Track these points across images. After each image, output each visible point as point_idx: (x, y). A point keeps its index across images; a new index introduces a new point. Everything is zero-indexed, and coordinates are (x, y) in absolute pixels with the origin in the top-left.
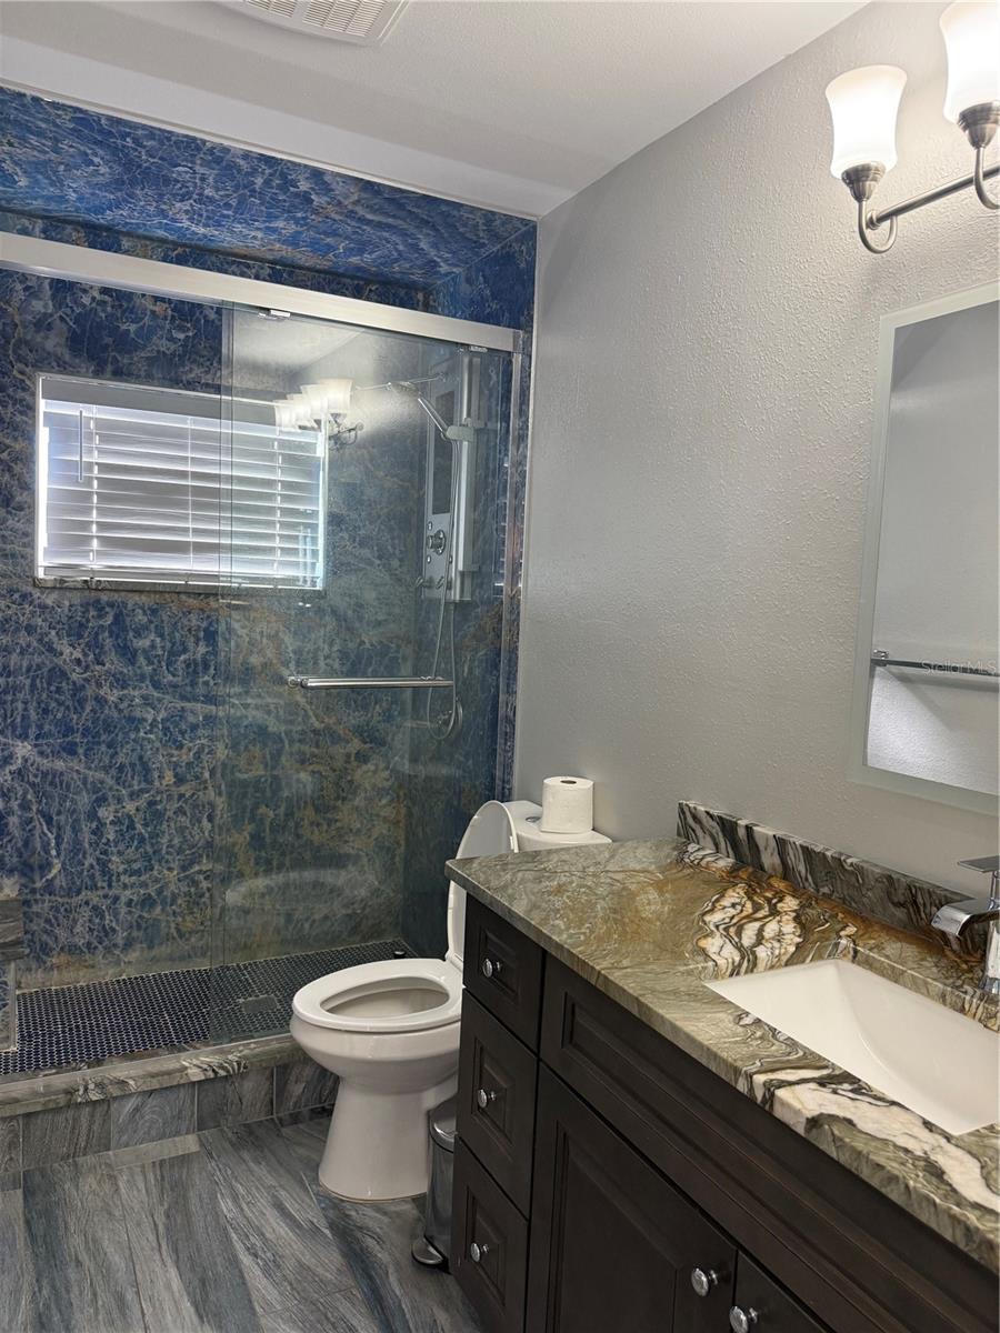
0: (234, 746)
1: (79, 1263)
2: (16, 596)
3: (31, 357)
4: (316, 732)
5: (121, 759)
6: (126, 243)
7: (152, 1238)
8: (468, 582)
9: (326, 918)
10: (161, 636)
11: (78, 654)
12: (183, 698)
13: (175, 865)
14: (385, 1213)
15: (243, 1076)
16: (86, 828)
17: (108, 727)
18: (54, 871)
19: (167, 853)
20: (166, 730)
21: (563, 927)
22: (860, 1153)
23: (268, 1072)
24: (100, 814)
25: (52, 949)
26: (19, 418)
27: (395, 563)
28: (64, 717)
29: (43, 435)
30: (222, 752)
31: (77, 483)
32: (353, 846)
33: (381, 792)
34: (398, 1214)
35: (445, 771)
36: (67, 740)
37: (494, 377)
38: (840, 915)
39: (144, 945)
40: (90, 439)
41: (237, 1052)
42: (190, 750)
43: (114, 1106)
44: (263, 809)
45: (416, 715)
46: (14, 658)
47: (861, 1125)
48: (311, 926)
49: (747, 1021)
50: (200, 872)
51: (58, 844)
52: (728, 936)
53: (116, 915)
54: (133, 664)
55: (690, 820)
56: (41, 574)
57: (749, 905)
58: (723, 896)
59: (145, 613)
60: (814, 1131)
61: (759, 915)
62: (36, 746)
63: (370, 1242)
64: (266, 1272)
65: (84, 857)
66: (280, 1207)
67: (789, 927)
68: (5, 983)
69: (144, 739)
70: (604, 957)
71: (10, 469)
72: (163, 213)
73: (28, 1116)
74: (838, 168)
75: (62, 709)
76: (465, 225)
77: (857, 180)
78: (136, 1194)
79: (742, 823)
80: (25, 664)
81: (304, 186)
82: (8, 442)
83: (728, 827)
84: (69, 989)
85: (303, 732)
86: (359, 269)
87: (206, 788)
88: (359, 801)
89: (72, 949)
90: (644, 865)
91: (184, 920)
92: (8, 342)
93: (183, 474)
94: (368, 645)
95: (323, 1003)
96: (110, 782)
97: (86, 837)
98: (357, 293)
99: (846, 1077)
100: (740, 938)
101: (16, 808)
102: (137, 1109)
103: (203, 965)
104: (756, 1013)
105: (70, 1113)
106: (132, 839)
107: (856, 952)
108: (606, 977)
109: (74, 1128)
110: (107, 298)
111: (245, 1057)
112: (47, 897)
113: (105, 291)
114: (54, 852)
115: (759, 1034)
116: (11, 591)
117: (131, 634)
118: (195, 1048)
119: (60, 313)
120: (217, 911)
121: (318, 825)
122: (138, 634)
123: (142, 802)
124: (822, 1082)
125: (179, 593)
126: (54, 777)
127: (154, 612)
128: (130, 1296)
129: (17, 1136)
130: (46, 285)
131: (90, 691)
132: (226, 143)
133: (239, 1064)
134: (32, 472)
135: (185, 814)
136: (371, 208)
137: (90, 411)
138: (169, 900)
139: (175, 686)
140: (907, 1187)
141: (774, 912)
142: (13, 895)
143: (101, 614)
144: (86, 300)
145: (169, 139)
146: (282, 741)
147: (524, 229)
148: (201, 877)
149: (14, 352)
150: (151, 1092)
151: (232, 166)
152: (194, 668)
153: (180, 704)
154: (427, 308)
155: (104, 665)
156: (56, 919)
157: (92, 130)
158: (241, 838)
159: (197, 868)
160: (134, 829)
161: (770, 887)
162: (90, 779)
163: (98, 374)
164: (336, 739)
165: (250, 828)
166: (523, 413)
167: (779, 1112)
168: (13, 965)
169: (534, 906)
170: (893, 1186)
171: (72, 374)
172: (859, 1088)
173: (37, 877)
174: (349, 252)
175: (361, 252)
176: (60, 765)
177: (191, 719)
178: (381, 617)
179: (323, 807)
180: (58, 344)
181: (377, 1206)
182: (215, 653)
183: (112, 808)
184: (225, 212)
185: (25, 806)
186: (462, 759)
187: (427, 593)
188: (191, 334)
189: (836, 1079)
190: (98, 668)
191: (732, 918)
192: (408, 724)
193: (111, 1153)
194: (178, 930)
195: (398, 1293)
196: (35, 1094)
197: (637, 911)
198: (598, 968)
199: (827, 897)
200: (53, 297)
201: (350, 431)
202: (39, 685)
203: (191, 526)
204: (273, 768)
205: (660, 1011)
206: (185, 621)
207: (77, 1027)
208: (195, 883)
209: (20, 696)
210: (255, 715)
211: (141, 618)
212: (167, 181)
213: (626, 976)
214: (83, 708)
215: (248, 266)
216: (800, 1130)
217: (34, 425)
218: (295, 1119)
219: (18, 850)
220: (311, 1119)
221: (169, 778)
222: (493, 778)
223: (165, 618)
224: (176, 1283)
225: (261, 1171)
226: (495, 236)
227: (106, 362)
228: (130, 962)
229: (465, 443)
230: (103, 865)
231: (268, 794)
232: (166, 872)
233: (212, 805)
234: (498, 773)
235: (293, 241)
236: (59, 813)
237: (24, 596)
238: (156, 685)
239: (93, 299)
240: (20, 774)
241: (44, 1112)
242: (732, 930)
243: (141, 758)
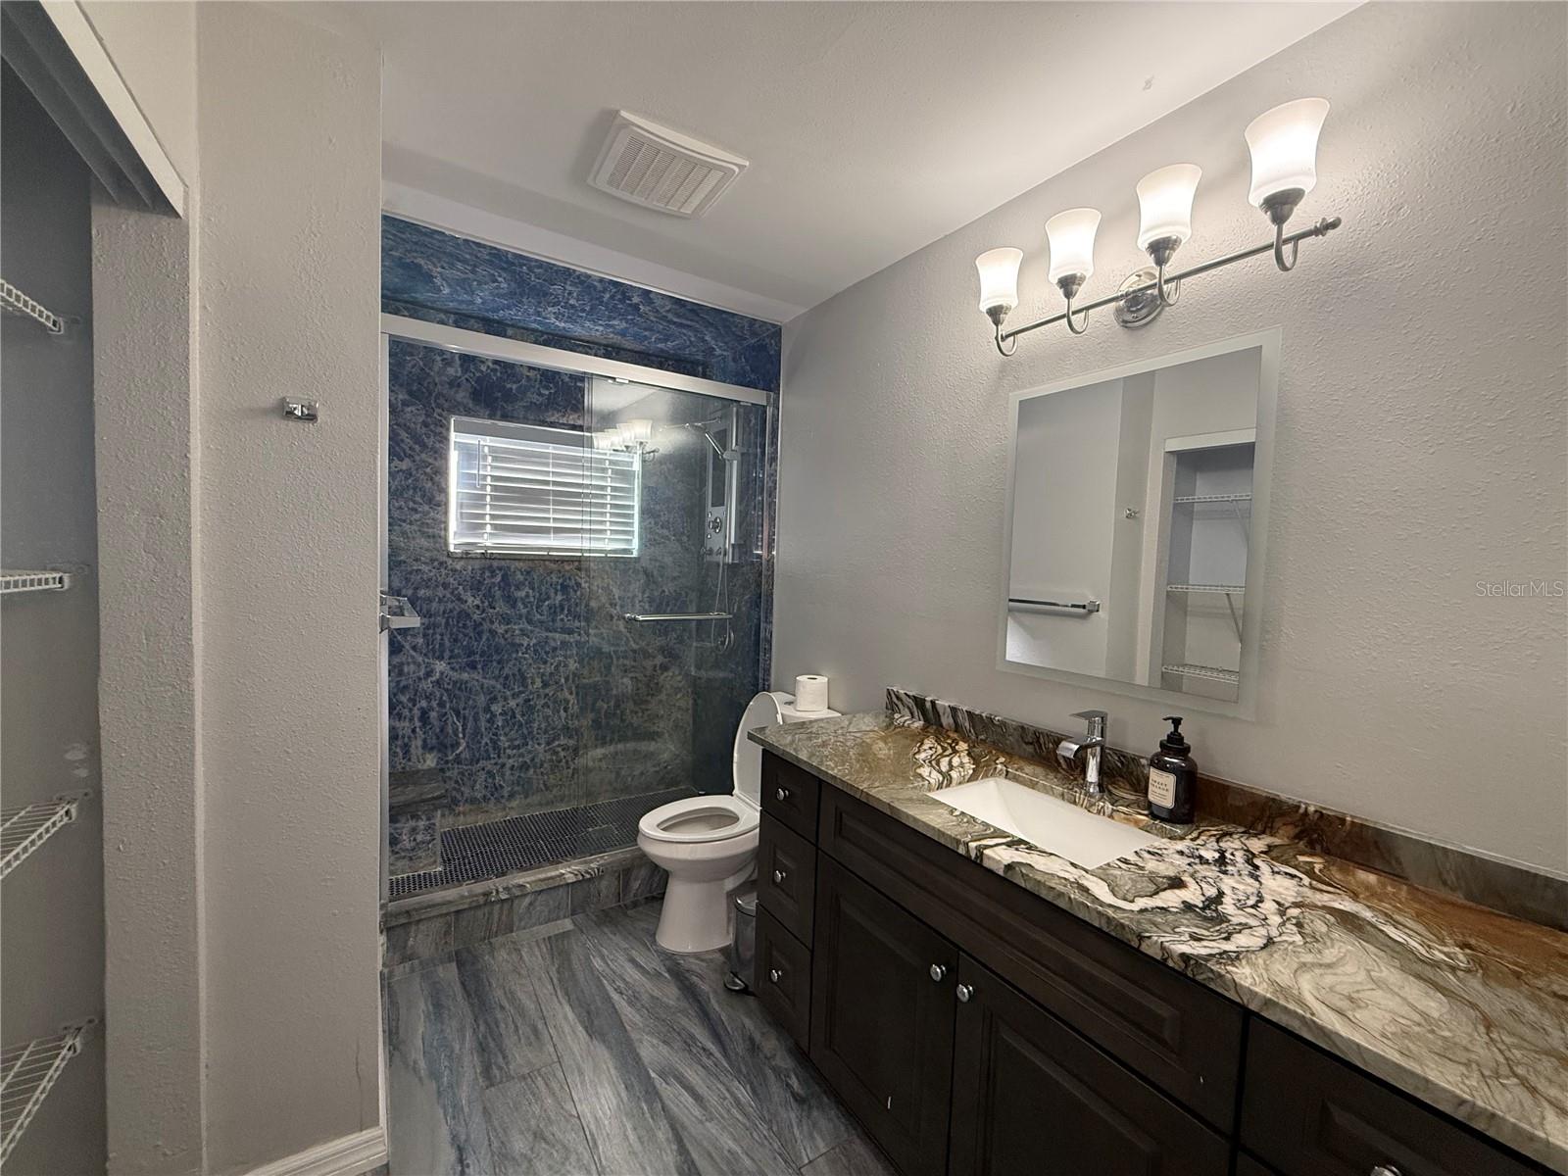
0: (581, 662)
1: (502, 1008)
2: (436, 563)
3: (446, 405)
4: (634, 651)
5: (506, 671)
6: (510, 332)
7: (550, 987)
8: (737, 550)
9: (642, 774)
10: (533, 589)
11: (477, 602)
12: (548, 630)
13: (542, 741)
14: (702, 960)
15: (601, 878)
16: (483, 718)
17: (498, 651)
18: (461, 748)
19: (538, 733)
20: (536, 651)
21: (833, 765)
22: (1039, 882)
23: (617, 874)
24: (492, 709)
25: (459, 801)
26: (438, 445)
27: (685, 539)
28: (468, 643)
29: (454, 456)
30: (573, 665)
31: (476, 488)
32: (661, 726)
33: (678, 690)
34: (712, 960)
35: (721, 675)
36: (470, 659)
37: (753, 421)
38: (994, 752)
39: (522, 796)
40: (485, 457)
41: (595, 862)
42: (552, 664)
43: (516, 902)
44: (599, 703)
45: (700, 639)
46: (434, 605)
47: (1036, 867)
48: (632, 779)
49: (957, 813)
50: (559, 746)
51: (464, 730)
52: (932, 766)
53: (503, 775)
54: (514, 608)
55: (895, 699)
56: (452, 549)
57: (939, 747)
58: (922, 744)
59: (522, 574)
60: (1010, 872)
61: (947, 753)
62: (449, 664)
63: (695, 979)
64: (630, 1003)
65: (482, 738)
66: (633, 961)
67: (966, 760)
68: (434, 824)
69: (521, 657)
70: (863, 782)
71: (432, 479)
72: (539, 314)
73: (458, 912)
74: (984, 306)
75: (467, 639)
76: (736, 327)
77: (996, 314)
78: (535, 958)
79: (928, 699)
80: (442, 609)
81: (636, 300)
82: (430, 461)
83: (919, 702)
84: (471, 828)
85: (626, 651)
86: (662, 350)
87: (562, 690)
88: (663, 697)
89: (473, 801)
90: (871, 728)
91: (549, 778)
92: (430, 394)
93: (547, 483)
94: (667, 593)
95: (658, 826)
96: (499, 686)
97: (483, 724)
98: (661, 367)
99: (1021, 842)
100: (939, 766)
101: (435, 706)
102: (531, 904)
103: (563, 808)
104: (960, 809)
105: (486, 910)
106: (514, 724)
107: (1007, 772)
108: (867, 794)
109: (488, 919)
110: (498, 367)
111: (602, 865)
112: (456, 766)
113: (496, 362)
114: (461, 735)
115: (965, 820)
116: (432, 560)
117: (513, 588)
118: (567, 861)
119: (466, 376)
120: (571, 771)
121: (636, 713)
122: (518, 588)
123: (520, 700)
124: (1009, 845)
125: (544, 560)
126: (461, 684)
127: (528, 573)
128: (540, 1026)
129: (450, 927)
130: (457, 358)
131: (486, 626)
132: (589, 272)
133: (598, 870)
134: (447, 481)
135: (549, 707)
136: (678, 315)
137: (485, 440)
138: (538, 765)
139: (542, 622)
140: (1070, 898)
141: (955, 752)
142: (433, 765)
143: (493, 574)
144: (483, 368)
145: (551, 269)
146: (611, 658)
147: (773, 330)
148: (560, 749)
149: (435, 401)
150: (541, 891)
151: (591, 287)
152: (554, 611)
153: (544, 634)
154: (704, 376)
155: (494, 608)
156: (462, 780)
157: (501, 260)
158: (586, 722)
159: (557, 743)
160: (515, 717)
161: (949, 737)
162: (486, 686)
163: (491, 417)
164: (647, 655)
165: (591, 716)
166: (774, 443)
167: (986, 864)
168: (439, 812)
169: (812, 755)
170: (1062, 899)
171: (473, 416)
172: (1030, 848)
173: (449, 753)
174: (658, 340)
175: (666, 340)
176: (465, 676)
177: (553, 644)
178: (676, 574)
179: (640, 701)
180: (465, 397)
181: (697, 956)
182: (568, 600)
183: (500, 704)
184: (581, 314)
185: (441, 704)
186: (733, 666)
187: (708, 558)
188: (552, 391)
189: (1015, 843)
190: (491, 611)
191: (932, 756)
192: (695, 644)
193: (514, 934)
194: (545, 785)
195: (717, 1009)
196: (463, 897)
197: (875, 754)
198: (861, 788)
199: (984, 741)
200: (462, 366)
201: (649, 453)
202: (451, 623)
203: (552, 516)
204: (606, 676)
205: (905, 810)
206: (548, 578)
207: (481, 852)
208: (556, 753)
209: (438, 631)
210: (594, 640)
211: (520, 577)
212: (545, 294)
213: (879, 791)
214: (481, 638)
215: (590, 348)
216: (1001, 873)
217: (448, 449)
218: (635, 904)
219: (436, 735)
220: (646, 903)
221: (538, 683)
222: (757, 679)
223: (536, 577)
224: (571, 1015)
225: (617, 939)
226: (754, 334)
227: (496, 409)
228: (512, 808)
229: (735, 462)
230: (494, 743)
231: (603, 692)
232: (536, 746)
233: (567, 701)
234: (761, 675)
235: (623, 333)
236: (464, 709)
237: (441, 564)
238: (530, 622)
239: (488, 367)
240: (438, 683)
241: (470, 908)
242: (933, 763)
243: (520, 670)
